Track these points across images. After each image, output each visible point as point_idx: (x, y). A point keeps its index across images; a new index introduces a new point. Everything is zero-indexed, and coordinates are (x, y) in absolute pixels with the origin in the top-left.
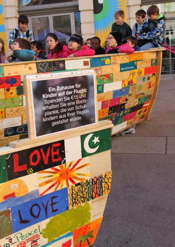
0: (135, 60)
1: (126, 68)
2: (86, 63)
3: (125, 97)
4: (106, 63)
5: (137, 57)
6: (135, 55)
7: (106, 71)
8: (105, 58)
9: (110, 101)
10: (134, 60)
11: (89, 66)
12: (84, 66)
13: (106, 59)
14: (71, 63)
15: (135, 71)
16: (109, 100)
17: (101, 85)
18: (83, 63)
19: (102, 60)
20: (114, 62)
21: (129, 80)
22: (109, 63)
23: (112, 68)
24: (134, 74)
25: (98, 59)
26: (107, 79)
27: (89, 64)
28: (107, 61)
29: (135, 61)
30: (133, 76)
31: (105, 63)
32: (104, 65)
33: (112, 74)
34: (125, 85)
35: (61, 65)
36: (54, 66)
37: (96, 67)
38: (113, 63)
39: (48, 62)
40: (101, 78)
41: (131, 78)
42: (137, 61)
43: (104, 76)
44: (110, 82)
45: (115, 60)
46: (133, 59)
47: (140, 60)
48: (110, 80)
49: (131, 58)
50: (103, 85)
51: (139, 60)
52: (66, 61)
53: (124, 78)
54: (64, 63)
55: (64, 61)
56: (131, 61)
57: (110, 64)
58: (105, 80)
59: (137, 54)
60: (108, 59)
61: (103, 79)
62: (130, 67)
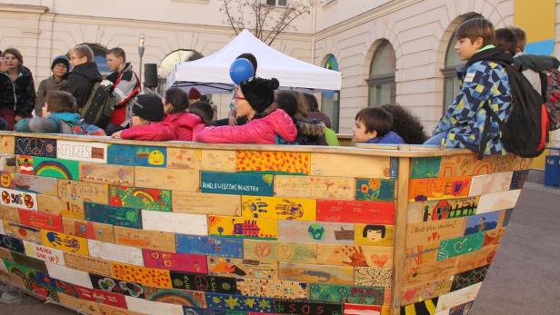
0: (263, 170)
1: (225, 187)
2: (97, 153)
3: (228, 261)
4: (151, 161)
5: (280, 161)
6: (268, 156)
7: (149, 181)
8: (147, 150)
9: (169, 256)
10: (259, 169)
11: (105, 160)
12: (92, 157)
13: (153, 152)
14: (68, 147)
15: (264, 199)
16: (166, 253)
17: (134, 210)
18: (90, 150)
19: (140, 151)
20: (177, 161)
21: (240, 221)
22: (162, 163)
23: (170, 177)
24: (262, 208)
25: (128, 148)
26: (152, 200)
27: (105, 155)
28: (155, 157)
29: (266, 173)
30: (257, 212)
31: (147, 160)
32: (146, 164)
33: (171, 191)
34: (221, 230)
35: (50, 148)
36: (39, 147)
37: (121, 166)
38: (173, 164)
39: (30, 138)
40: (136, 194)
41: (248, 215)
42: (274, 174)
43: (143, 189)
44: (161, 210)
45: (180, 157)
46: (257, 164)
47: (292, 171)
48: (164, 204)
49: (247, 161)
50: (140, 211)
51: (287, 173)
52: (58, 142)
53: (215, 211)
54: (55, 145)
55: (55, 140)
56: (248, 169)
57: (164, 165)
58: (144, 200)
59: (279, 155)
60: (157, 151)
61: (141, 197)
62: (244, 185)
